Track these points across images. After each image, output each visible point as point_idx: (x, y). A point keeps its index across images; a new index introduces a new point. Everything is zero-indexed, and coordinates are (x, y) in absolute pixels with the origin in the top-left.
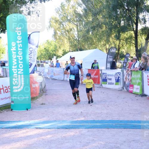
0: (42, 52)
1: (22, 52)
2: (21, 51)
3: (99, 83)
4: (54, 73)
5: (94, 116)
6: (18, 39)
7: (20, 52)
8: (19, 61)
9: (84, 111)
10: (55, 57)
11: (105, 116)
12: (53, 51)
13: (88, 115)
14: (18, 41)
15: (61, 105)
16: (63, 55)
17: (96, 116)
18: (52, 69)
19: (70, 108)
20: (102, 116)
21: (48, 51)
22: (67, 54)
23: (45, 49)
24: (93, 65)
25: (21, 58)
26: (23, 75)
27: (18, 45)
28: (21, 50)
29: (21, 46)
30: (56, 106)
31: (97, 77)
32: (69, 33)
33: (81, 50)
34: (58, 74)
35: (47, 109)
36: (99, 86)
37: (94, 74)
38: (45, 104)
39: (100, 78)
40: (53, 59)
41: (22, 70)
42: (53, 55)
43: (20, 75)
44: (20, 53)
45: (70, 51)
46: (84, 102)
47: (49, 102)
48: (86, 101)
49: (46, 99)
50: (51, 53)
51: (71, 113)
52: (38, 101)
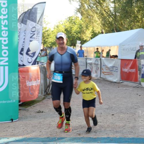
1: (7, 32)
2: (6, 30)
5: (111, 131)
6: (2, 13)
7: (4, 32)
8: (3, 45)
10: (79, 42)
11: (129, 132)
12: (77, 33)
13: (103, 129)
14: (2, 15)
19: (79, 118)
20: (124, 131)
21: (71, 33)
23: (66, 30)
24: (138, 53)
25: (5, 41)
26: (7, 67)
27: (2, 21)
28: (6, 28)
29: (6, 23)
31: (133, 70)
32: (101, 6)
33: (118, 30)
35: (42, 120)
36: (137, 85)
37: (130, 66)
38: (43, 112)
40: (76, 45)
41: (7, 59)
43: (3, 67)
44: (4, 34)
45: (102, 33)
46: (105, 109)
47: (51, 109)
48: (108, 107)
49: (49, 104)
50: (74, 35)
51: (78, 125)
52: (34, 108)
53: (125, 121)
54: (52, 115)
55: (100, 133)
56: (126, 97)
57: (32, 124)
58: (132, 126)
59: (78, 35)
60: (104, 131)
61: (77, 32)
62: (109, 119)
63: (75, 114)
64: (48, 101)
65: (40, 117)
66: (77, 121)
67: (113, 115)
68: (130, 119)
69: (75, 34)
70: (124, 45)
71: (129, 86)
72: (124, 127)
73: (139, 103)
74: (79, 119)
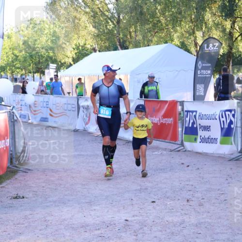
0: (16, 52)
3: (174, 138)
4: (51, 110)
5: (161, 231)
9: (133, 218)
10: (53, 66)
11: (194, 232)
13: (146, 229)
15: (69, 201)
16: (76, 60)
17: (168, 231)
18: (46, 100)
19: (94, 208)
20: (185, 232)
22: (86, 58)
23: (25, 43)
24: (146, 88)
30: (55, 202)
31: (170, 121)
34: (62, 114)
35: (28, 213)
36: (175, 146)
37: (163, 112)
38: (23, 197)
39: (180, 125)
40: (46, 71)
42: (47, 60)
45: (94, 50)
46: (135, 192)
47: (36, 192)
48: (139, 188)
49: (29, 183)
50: (42, 53)
51: (98, 222)
52: (4, 189)
53: (179, 213)
54: (42, 202)
55: (143, 236)
56: (164, 169)
57: (12, 221)
58: (196, 223)
59: (49, 53)
60: (149, 232)
61: (47, 48)
62: (150, 210)
63: (84, 201)
64: (24, 176)
65: (21, 206)
66: (92, 213)
67: (153, 202)
68: (187, 210)
69: (44, 50)
70: (140, 74)
71: (160, 148)
72: (183, 224)
73: (191, 179)
74: (95, 210)
